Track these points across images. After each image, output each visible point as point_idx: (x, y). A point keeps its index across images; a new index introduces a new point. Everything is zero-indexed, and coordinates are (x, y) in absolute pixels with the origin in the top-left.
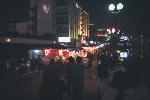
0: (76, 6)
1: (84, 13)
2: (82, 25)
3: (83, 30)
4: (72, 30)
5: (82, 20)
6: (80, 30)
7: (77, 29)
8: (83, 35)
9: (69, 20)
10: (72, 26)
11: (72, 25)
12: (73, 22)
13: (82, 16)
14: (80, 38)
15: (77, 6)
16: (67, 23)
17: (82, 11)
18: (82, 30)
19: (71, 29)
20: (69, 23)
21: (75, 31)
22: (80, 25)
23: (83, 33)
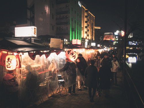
0: (78, 5)
1: (89, 14)
2: (86, 27)
3: (88, 32)
4: (74, 32)
5: (86, 22)
6: (85, 32)
7: (80, 31)
8: (88, 38)
9: (69, 20)
10: (74, 27)
11: (74, 25)
12: (75, 23)
13: (86, 17)
14: (84, 41)
15: (80, 5)
16: (67, 23)
17: (86, 11)
18: (86, 33)
19: (72, 31)
20: (69, 24)
21: (78, 33)
22: (85, 27)
23: (88, 35)
